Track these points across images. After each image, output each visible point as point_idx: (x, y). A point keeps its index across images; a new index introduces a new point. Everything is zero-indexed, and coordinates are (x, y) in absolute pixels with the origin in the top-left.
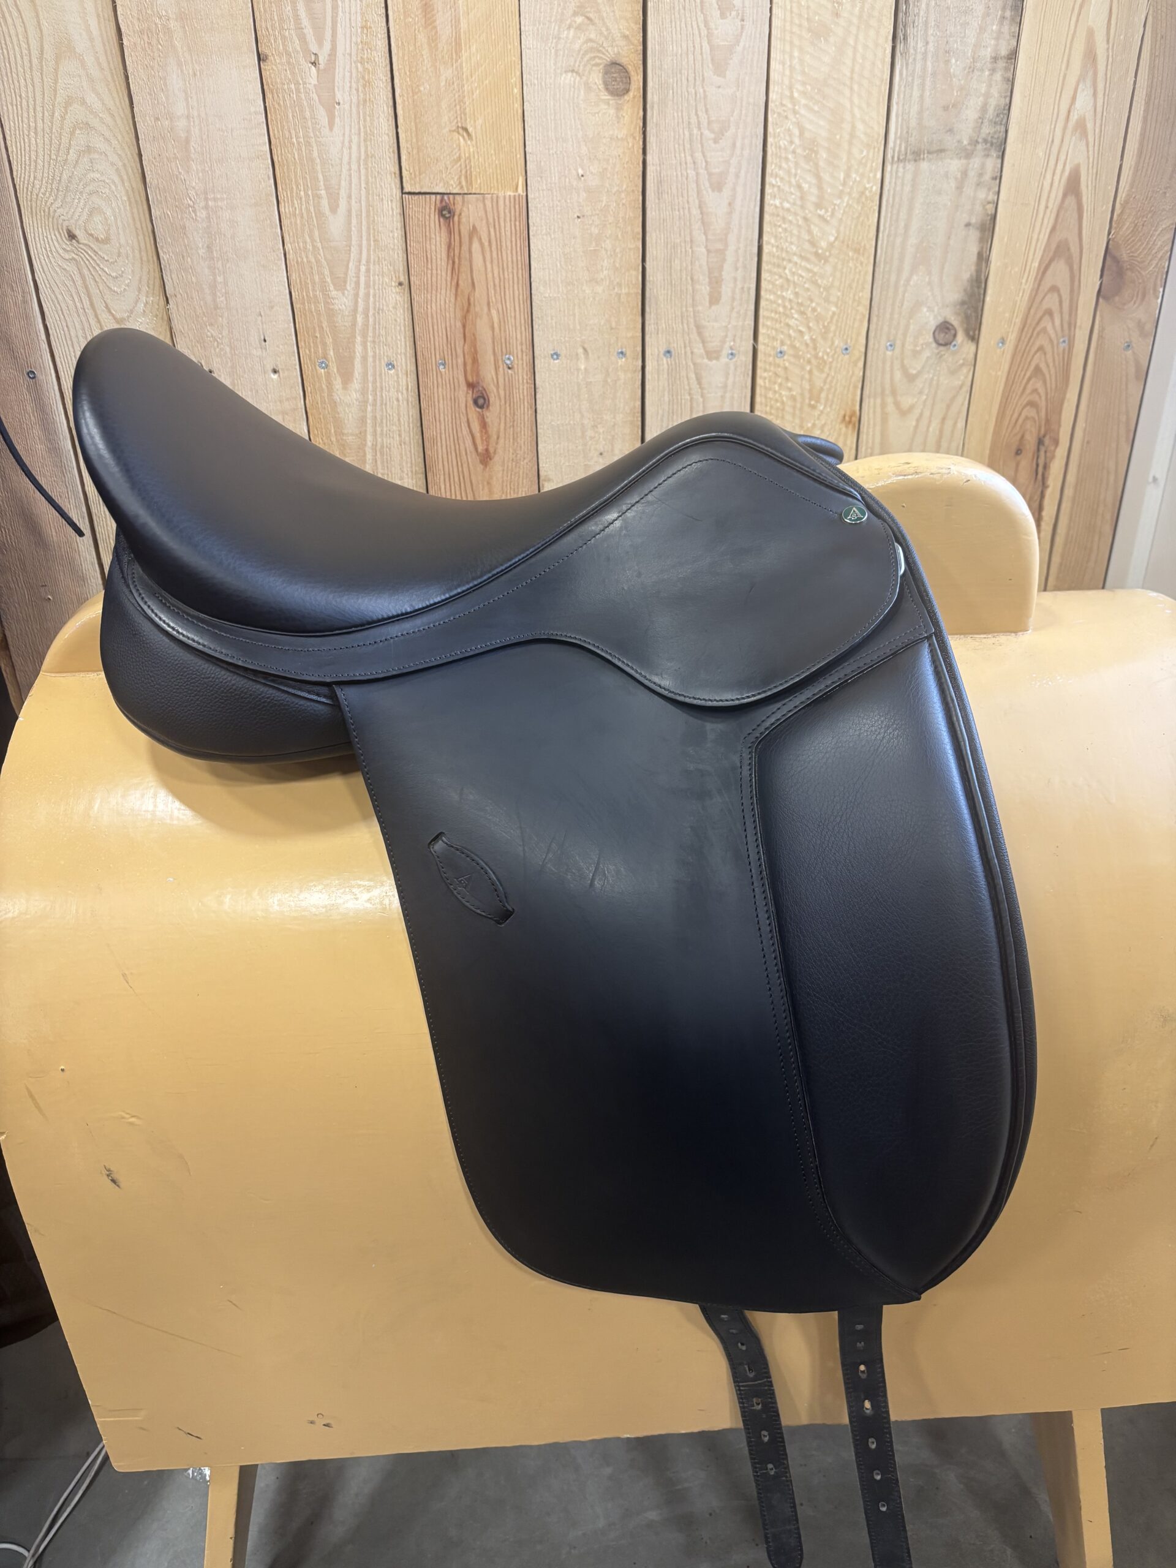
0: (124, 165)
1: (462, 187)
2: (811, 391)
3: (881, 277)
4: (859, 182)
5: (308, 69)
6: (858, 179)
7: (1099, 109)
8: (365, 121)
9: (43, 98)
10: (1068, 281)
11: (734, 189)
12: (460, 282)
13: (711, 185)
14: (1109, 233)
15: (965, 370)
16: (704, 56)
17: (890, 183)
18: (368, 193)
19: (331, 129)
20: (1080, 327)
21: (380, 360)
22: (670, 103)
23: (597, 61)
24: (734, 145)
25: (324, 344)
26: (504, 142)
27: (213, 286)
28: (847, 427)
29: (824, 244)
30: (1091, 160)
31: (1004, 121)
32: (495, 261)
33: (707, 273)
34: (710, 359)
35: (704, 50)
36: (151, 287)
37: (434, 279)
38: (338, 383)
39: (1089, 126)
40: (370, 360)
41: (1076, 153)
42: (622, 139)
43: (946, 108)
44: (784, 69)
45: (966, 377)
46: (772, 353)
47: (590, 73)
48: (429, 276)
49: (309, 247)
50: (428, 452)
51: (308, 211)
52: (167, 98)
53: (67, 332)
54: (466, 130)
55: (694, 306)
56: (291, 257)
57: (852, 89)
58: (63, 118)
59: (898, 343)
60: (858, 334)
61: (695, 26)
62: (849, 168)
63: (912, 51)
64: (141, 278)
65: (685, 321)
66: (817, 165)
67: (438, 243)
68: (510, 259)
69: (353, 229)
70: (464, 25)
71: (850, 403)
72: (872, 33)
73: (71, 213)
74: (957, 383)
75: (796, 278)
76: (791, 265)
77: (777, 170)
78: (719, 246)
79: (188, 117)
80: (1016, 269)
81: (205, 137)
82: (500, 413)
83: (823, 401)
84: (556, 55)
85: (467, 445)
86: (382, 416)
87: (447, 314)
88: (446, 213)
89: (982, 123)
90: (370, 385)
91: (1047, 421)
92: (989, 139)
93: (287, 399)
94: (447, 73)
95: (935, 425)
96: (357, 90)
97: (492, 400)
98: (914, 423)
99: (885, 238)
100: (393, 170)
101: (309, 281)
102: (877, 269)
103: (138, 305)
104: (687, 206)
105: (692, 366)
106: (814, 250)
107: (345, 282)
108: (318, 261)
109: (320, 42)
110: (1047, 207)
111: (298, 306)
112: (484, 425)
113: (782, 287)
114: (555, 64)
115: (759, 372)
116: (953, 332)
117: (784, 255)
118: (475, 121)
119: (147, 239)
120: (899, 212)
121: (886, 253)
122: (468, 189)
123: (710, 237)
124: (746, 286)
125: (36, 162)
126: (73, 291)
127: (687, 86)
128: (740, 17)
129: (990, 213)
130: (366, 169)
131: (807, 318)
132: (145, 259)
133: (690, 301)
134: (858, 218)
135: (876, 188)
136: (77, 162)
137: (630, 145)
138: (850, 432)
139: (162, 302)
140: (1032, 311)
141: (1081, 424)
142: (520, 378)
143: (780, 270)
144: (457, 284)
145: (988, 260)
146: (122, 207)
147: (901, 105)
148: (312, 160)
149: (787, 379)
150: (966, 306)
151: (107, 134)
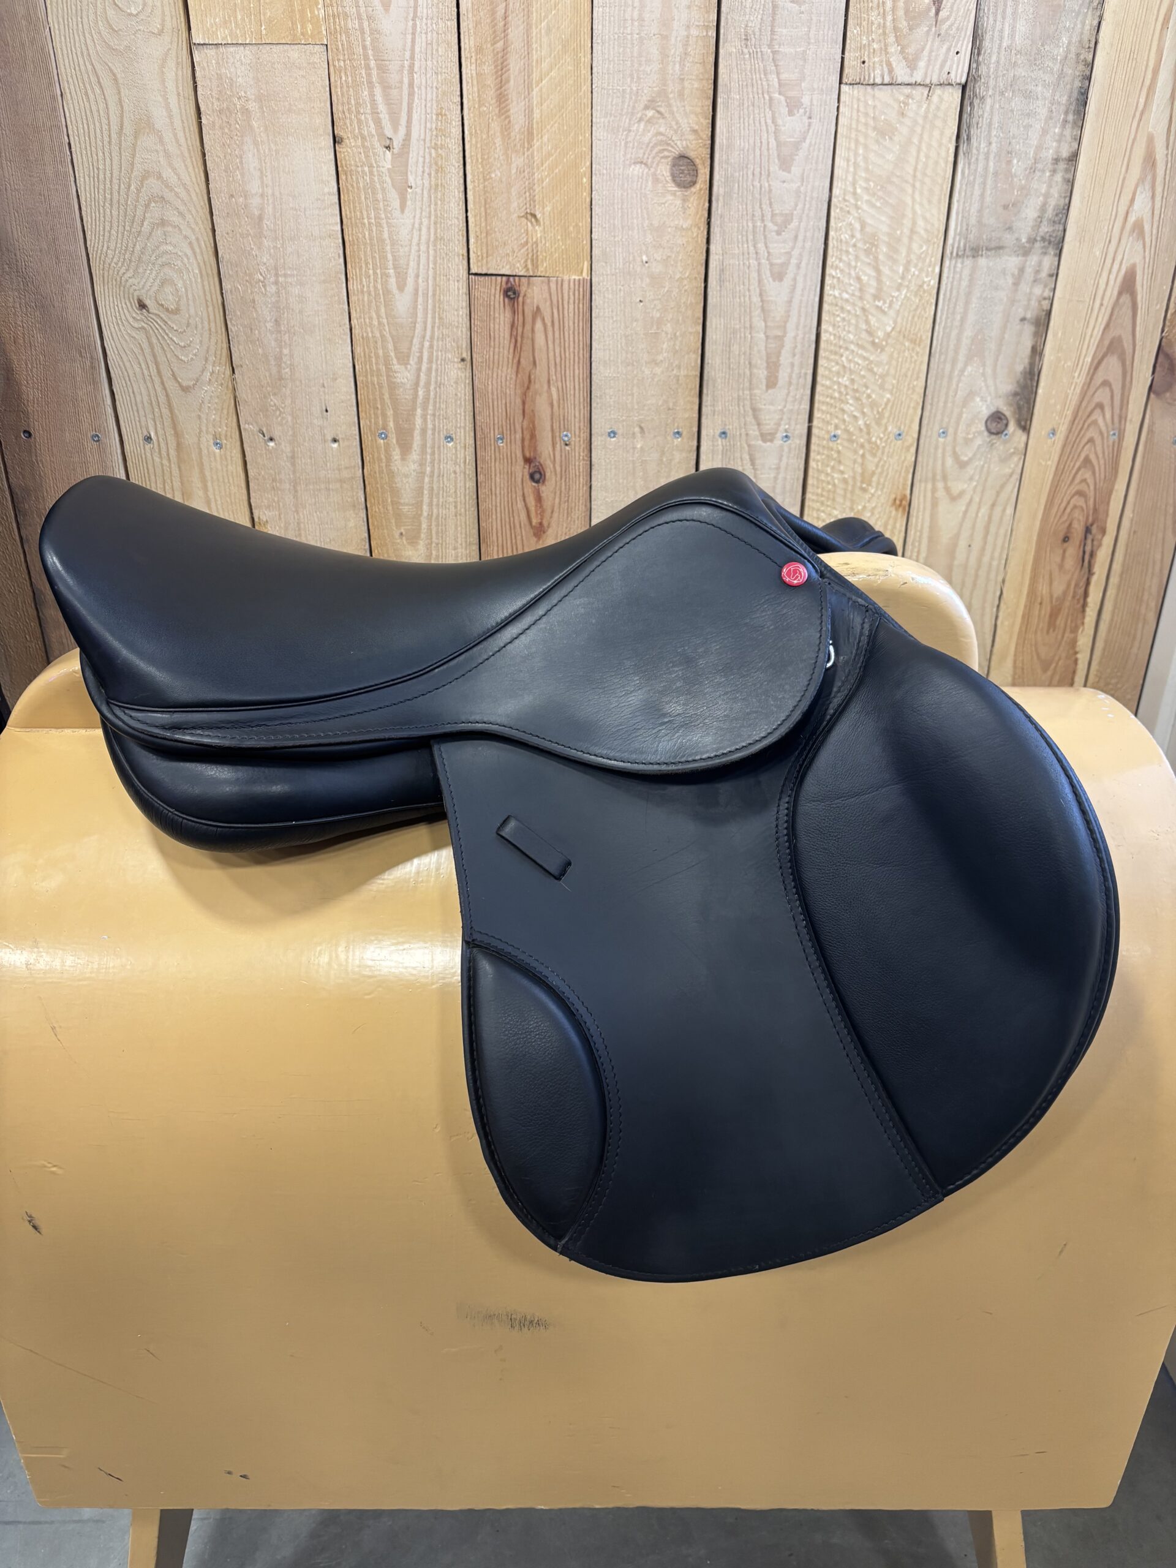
0: (197, 239)
1: (528, 270)
2: (862, 474)
3: (936, 367)
4: (918, 276)
5: (381, 153)
6: (917, 273)
7: (1157, 212)
8: (436, 204)
9: (120, 172)
10: (1120, 378)
11: (795, 279)
12: (522, 360)
13: (772, 274)
14: (1163, 331)
15: (1016, 459)
16: (771, 152)
17: (948, 278)
18: (435, 273)
19: (402, 210)
20: (1131, 421)
21: (439, 432)
22: (735, 195)
23: (666, 153)
24: (796, 237)
25: (384, 415)
26: (571, 228)
27: (279, 358)
28: (897, 510)
29: (880, 334)
30: (1147, 260)
31: (1063, 221)
32: (557, 342)
33: (765, 358)
34: (765, 441)
35: (770, 146)
36: (218, 357)
37: (496, 357)
38: (396, 454)
39: (1147, 227)
40: (430, 432)
41: (1132, 254)
42: (687, 229)
43: (1006, 207)
44: (848, 165)
45: (1017, 465)
46: (826, 437)
47: (658, 165)
48: (492, 354)
49: (375, 322)
50: (483, 524)
51: (375, 288)
52: (243, 175)
53: (133, 399)
54: (534, 216)
55: (751, 389)
56: (357, 332)
57: (914, 186)
58: (139, 191)
59: (951, 431)
60: (912, 421)
61: (763, 123)
62: (909, 262)
63: (974, 151)
64: (208, 348)
65: (742, 404)
66: (876, 259)
67: (502, 322)
68: (571, 339)
69: (419, 307)
70: (537, 114)
71: (901, 487)
72: (936, 133)
73: (142, 283)
74: (1008, 471)
75: (852, 365)
76: (847, 353)
77: (837, 262)
78: (779, 333)
79: (262, 195)
80: (1069, 364)
81: (278, 215)
82: (555, 488)
83: (874, 484)
84: (626, 147)
85: (522, 518)
86: (439, 487)
87: (508, 391)
88: (511, 293)
89: (1041, 222)
90: (428, 457)
91: (1095, 510)
92: (1047, 238)
93: (346, 468)
94: (518, 161)
95: (984, 510)
96: (430, 175)
97: (548, 475)
98: (963, 508)
99: (941, 330)
100: (461, 252)
101: (373, 355)
102: (932, 359)
103: (205, 374)
104: (747, 293)
105: (746, 448)
106: (871, 339)
107: (408, 357)
108: (382, 336)
109: (395, 127)
110: (1102, 305)
111: (361, 378)
112: (539, 499)
113: (838, 373)
114: (625, 155)
115: (812, 455)
116: (1005, 422)
117: (841, 343)
118: (543, 208)
119: (217, 311)
120: (955, 304)
121: (941, 345)
122: (534, 272)
123: (769, 324)
124: (803, 371)
125: (110, 232)
126: (141, 358)
127: (753, 180)
128: (808, 114)
129: (1045, 308)
130: (435, 251)
131: (862, 404)
132: (213, 330)
133: (747, 385)
134: (916, 310)
135: (934, 282)
136: (150, 234)
137: (695, 235)
138: (900, 515)
139: (228, 372)
140: (1084, 404)
141: (1128, 513)
142: (577, 454)
143: (837, 357)
144: (519, 362)
145: (1041, 354)
146: (193, 279)
147: (961, 203)
148: (381, 241)
149: (840, 462)
150: (1018, 397)
151: (182, 208)
